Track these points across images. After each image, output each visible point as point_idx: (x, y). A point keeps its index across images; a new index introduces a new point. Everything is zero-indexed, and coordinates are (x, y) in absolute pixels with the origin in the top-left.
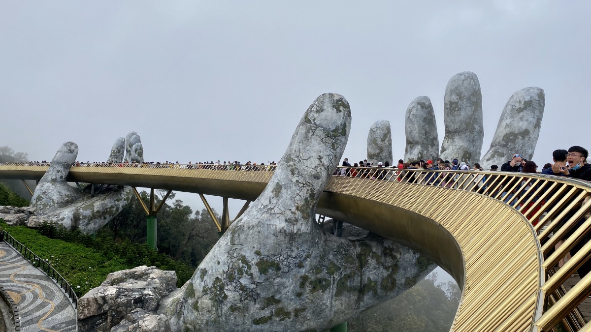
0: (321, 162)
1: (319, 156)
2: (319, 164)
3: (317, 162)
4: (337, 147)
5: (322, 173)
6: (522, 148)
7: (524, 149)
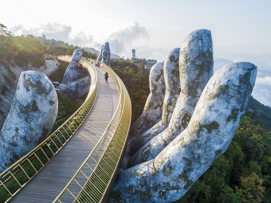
0: (17, 133)
1: (16, 128)
2: (16, 135)
3: (14, 133)
4: (30, 121)
5: (18, 142)
6: (206, 142)
7: (208, 144)
